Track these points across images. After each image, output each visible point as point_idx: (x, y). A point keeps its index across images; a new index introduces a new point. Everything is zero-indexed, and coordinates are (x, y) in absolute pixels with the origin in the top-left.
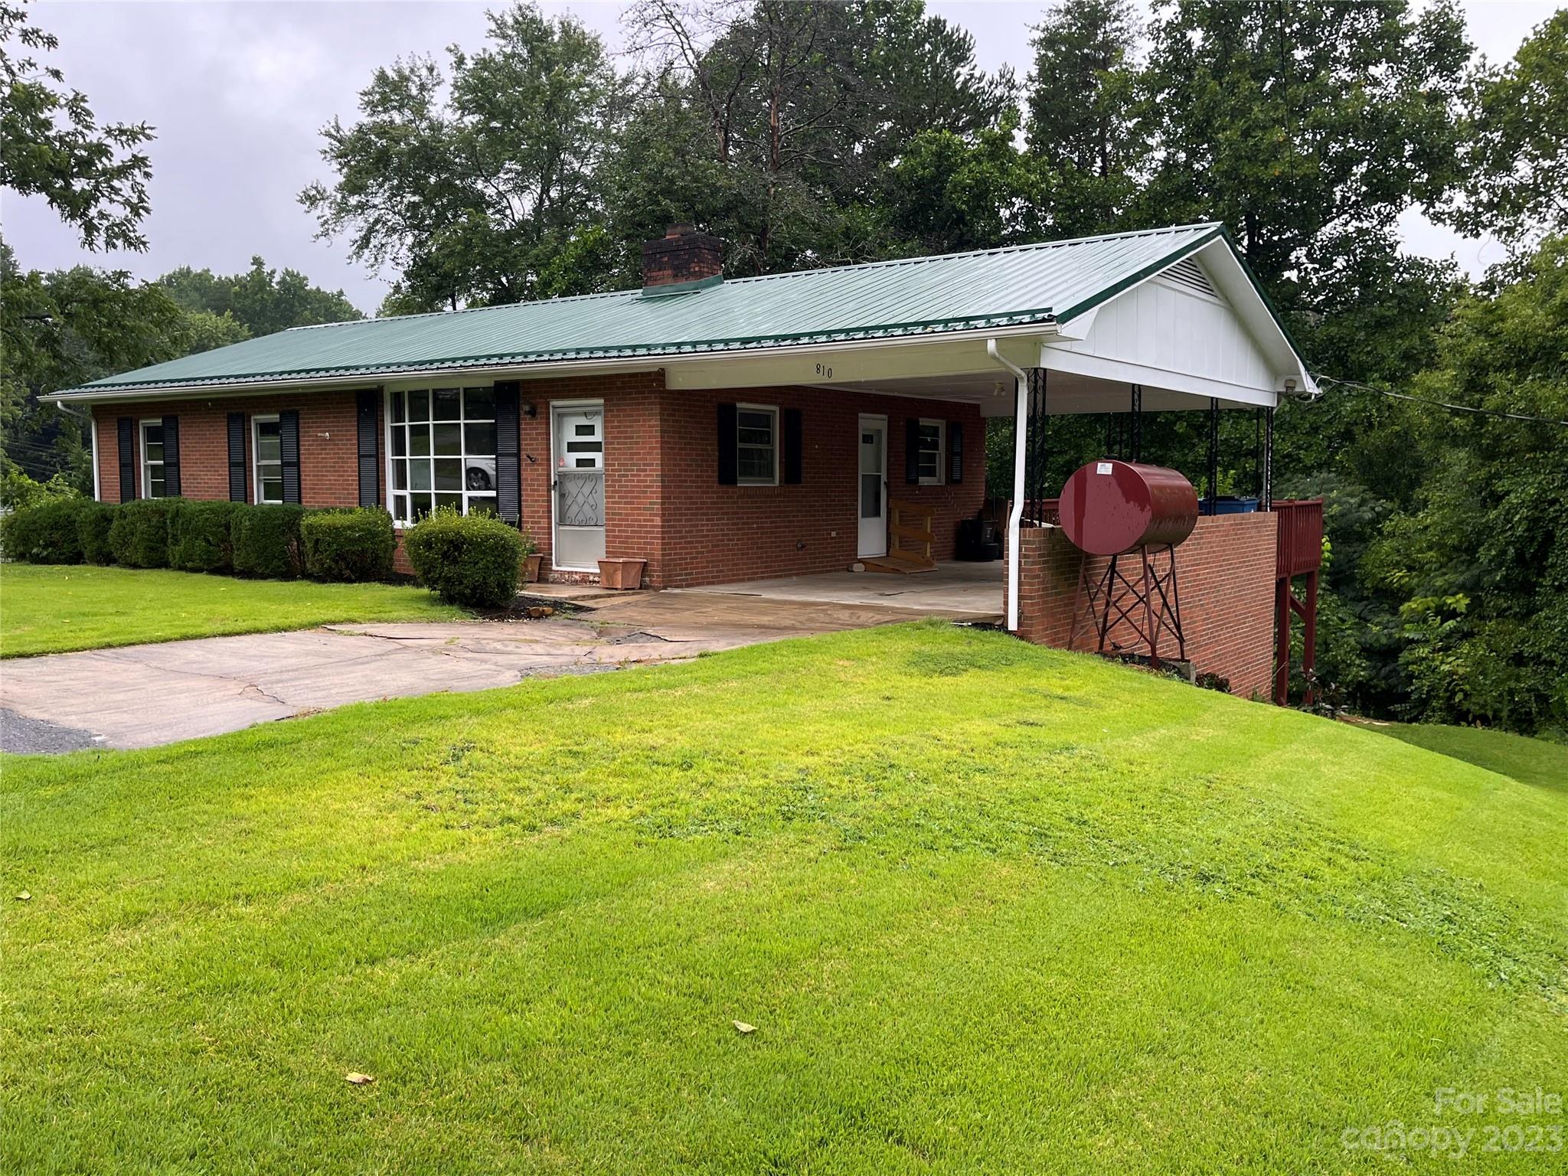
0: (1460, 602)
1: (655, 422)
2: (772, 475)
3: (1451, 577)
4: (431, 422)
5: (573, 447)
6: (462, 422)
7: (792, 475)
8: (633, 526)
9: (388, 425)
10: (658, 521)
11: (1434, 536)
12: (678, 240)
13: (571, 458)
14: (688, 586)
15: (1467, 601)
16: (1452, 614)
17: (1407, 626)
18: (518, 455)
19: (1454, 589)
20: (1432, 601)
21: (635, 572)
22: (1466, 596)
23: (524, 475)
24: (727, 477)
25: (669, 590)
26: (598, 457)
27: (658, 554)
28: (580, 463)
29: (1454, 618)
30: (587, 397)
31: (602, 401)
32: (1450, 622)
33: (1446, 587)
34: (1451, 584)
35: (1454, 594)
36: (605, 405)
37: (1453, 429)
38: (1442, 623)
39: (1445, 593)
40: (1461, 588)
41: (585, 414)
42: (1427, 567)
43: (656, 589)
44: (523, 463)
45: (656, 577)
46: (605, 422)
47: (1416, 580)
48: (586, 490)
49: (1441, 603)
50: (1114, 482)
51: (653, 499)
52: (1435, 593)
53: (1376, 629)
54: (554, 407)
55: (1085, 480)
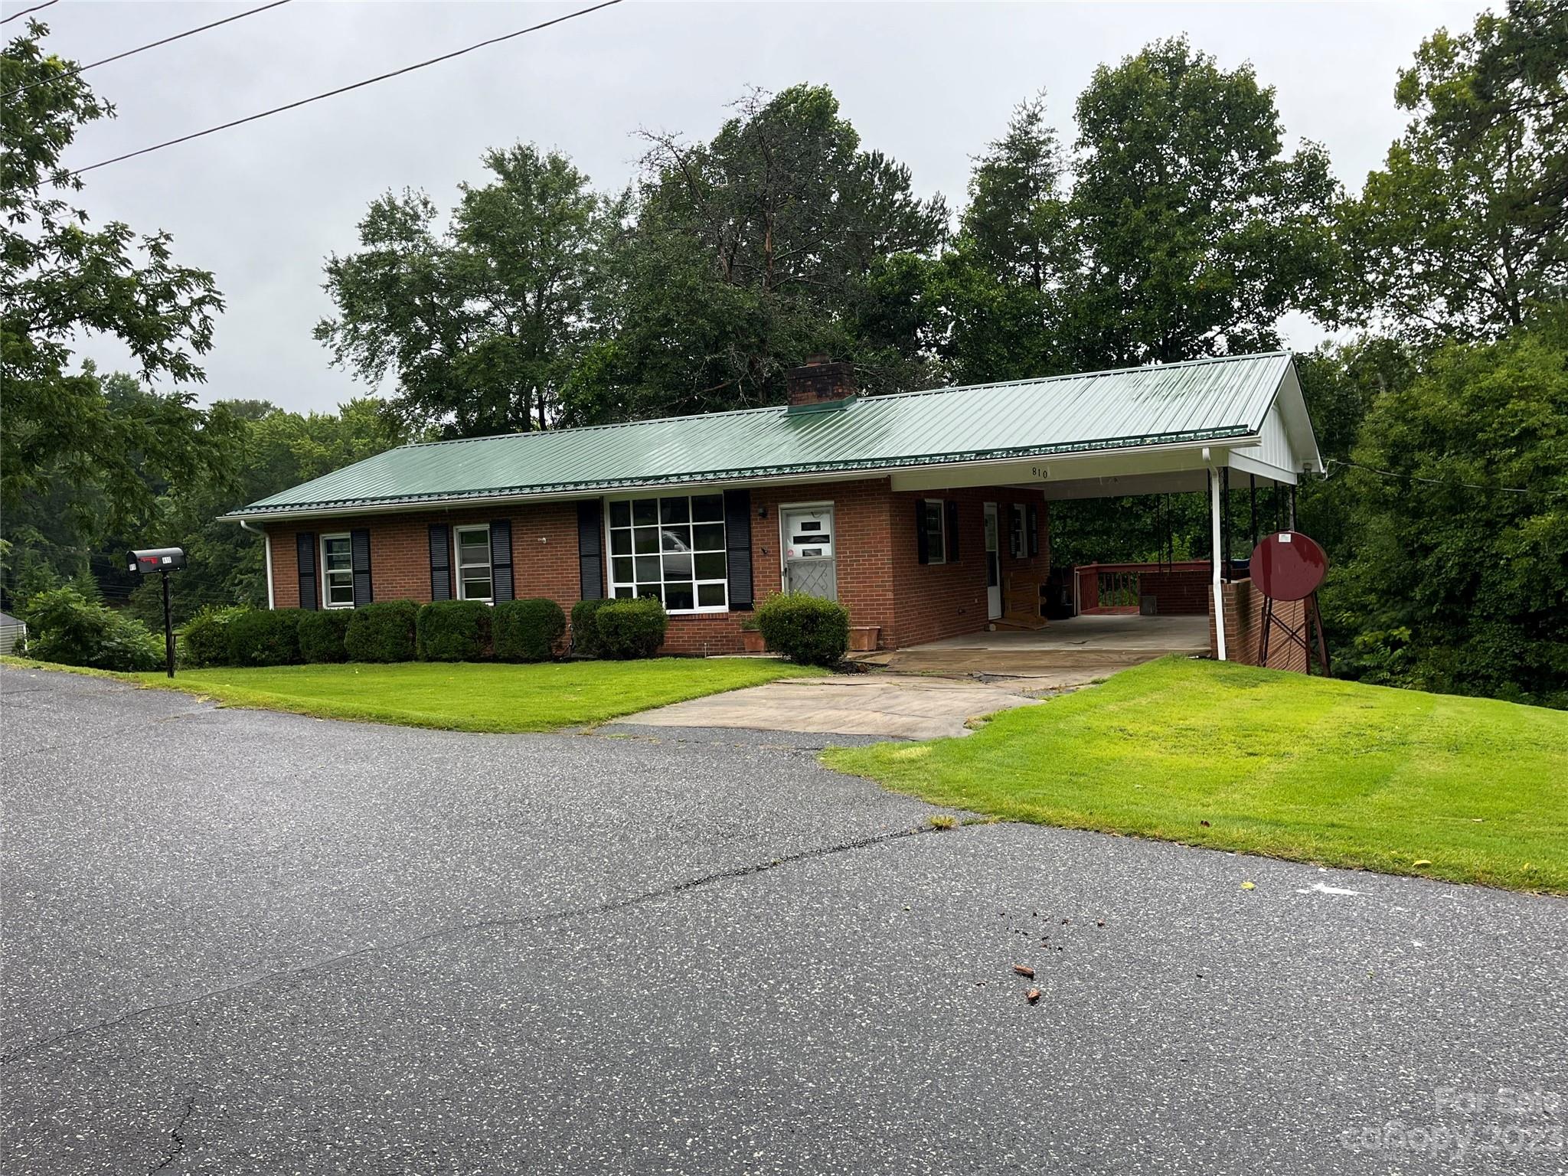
0: (1404, 633)
1: (885, 517)
2: (941, 555)
3: (1392, 614)
4: (659, 525)
5: (798, 540)
6: (691, 524)
7: (953, 556)
8: (866, 600)
9: (608, 529)
10: (890, 595)
11: (1366, 583)
12: (820, 368)
13: (798, 549)
14: (909, 646)
15: (1410, 632)
16: (1397, 644)
17: (1365, 656)
18: (750, 549)
19: (1395, 624)
20: (1381, 634)
21: (874, 636)
22: (1408, 628)
23: (755, 564)
24: (923, 560)
25: (900, 650)
26: (827, 549)
27: (891, 621)
28: (804, 553)
29: (1401, 647)
30: (818, 500)
31: (832, 503)
32: (1399, 650)
33: (1389, 622)
34: (1393, 620)
35: (1397, 628)
36: (835, 506)
37: (1385, 495)
38: (1392, 652)
39: (1389, 627)
40: (1401, 623)
41: (812, 513)
42: (1370, 607)
43: (893, 649)
44: (755, 555)
45: (890, 638)
46: (836, 519)
47: (1360, 619)
48: (816, 575)
49: (1387, 635)
50: (1294, 548)
51: (886, 578)
52: (1380, 628)
53: (1337, 660)
54: (782, 509)
55: (1270, 547)
